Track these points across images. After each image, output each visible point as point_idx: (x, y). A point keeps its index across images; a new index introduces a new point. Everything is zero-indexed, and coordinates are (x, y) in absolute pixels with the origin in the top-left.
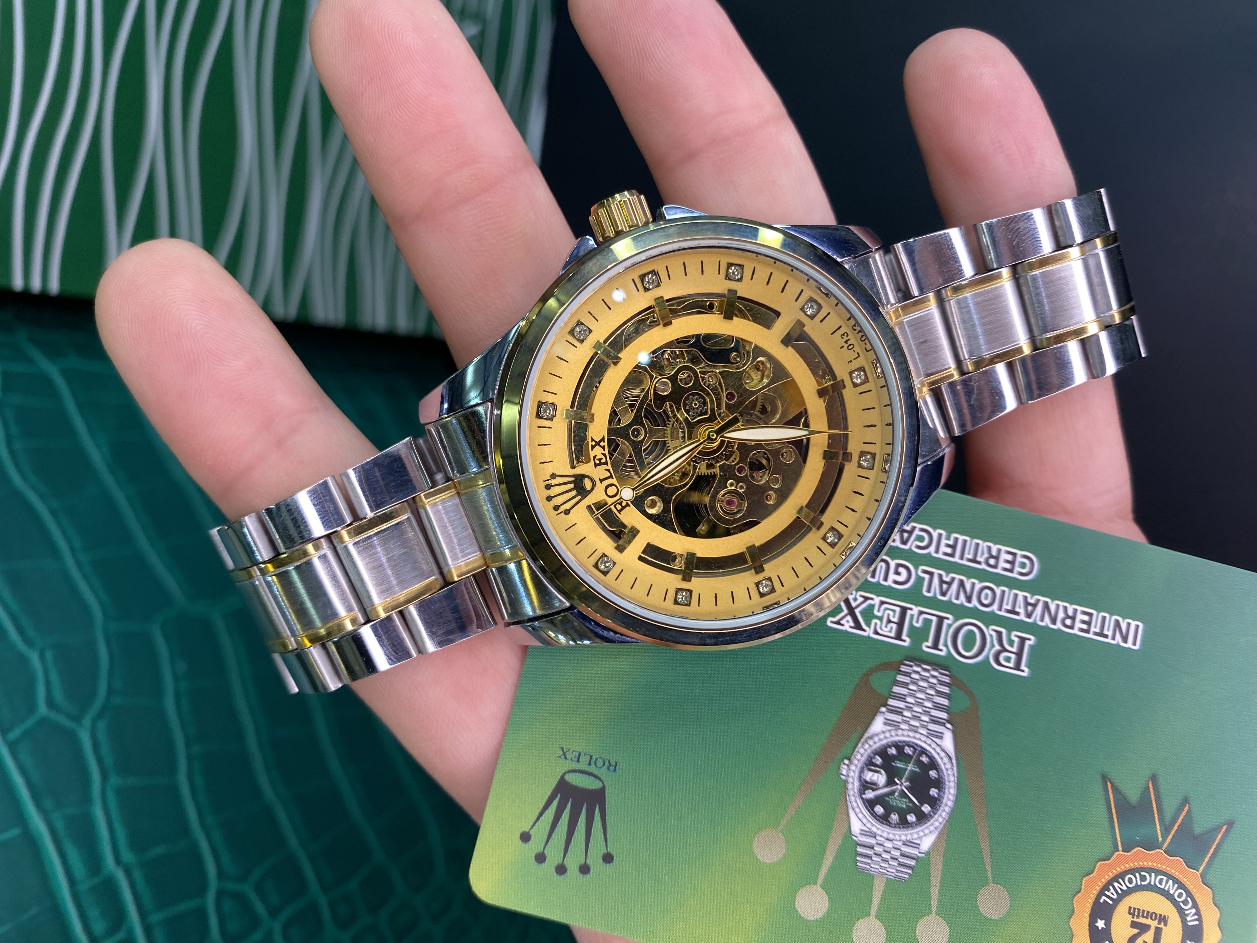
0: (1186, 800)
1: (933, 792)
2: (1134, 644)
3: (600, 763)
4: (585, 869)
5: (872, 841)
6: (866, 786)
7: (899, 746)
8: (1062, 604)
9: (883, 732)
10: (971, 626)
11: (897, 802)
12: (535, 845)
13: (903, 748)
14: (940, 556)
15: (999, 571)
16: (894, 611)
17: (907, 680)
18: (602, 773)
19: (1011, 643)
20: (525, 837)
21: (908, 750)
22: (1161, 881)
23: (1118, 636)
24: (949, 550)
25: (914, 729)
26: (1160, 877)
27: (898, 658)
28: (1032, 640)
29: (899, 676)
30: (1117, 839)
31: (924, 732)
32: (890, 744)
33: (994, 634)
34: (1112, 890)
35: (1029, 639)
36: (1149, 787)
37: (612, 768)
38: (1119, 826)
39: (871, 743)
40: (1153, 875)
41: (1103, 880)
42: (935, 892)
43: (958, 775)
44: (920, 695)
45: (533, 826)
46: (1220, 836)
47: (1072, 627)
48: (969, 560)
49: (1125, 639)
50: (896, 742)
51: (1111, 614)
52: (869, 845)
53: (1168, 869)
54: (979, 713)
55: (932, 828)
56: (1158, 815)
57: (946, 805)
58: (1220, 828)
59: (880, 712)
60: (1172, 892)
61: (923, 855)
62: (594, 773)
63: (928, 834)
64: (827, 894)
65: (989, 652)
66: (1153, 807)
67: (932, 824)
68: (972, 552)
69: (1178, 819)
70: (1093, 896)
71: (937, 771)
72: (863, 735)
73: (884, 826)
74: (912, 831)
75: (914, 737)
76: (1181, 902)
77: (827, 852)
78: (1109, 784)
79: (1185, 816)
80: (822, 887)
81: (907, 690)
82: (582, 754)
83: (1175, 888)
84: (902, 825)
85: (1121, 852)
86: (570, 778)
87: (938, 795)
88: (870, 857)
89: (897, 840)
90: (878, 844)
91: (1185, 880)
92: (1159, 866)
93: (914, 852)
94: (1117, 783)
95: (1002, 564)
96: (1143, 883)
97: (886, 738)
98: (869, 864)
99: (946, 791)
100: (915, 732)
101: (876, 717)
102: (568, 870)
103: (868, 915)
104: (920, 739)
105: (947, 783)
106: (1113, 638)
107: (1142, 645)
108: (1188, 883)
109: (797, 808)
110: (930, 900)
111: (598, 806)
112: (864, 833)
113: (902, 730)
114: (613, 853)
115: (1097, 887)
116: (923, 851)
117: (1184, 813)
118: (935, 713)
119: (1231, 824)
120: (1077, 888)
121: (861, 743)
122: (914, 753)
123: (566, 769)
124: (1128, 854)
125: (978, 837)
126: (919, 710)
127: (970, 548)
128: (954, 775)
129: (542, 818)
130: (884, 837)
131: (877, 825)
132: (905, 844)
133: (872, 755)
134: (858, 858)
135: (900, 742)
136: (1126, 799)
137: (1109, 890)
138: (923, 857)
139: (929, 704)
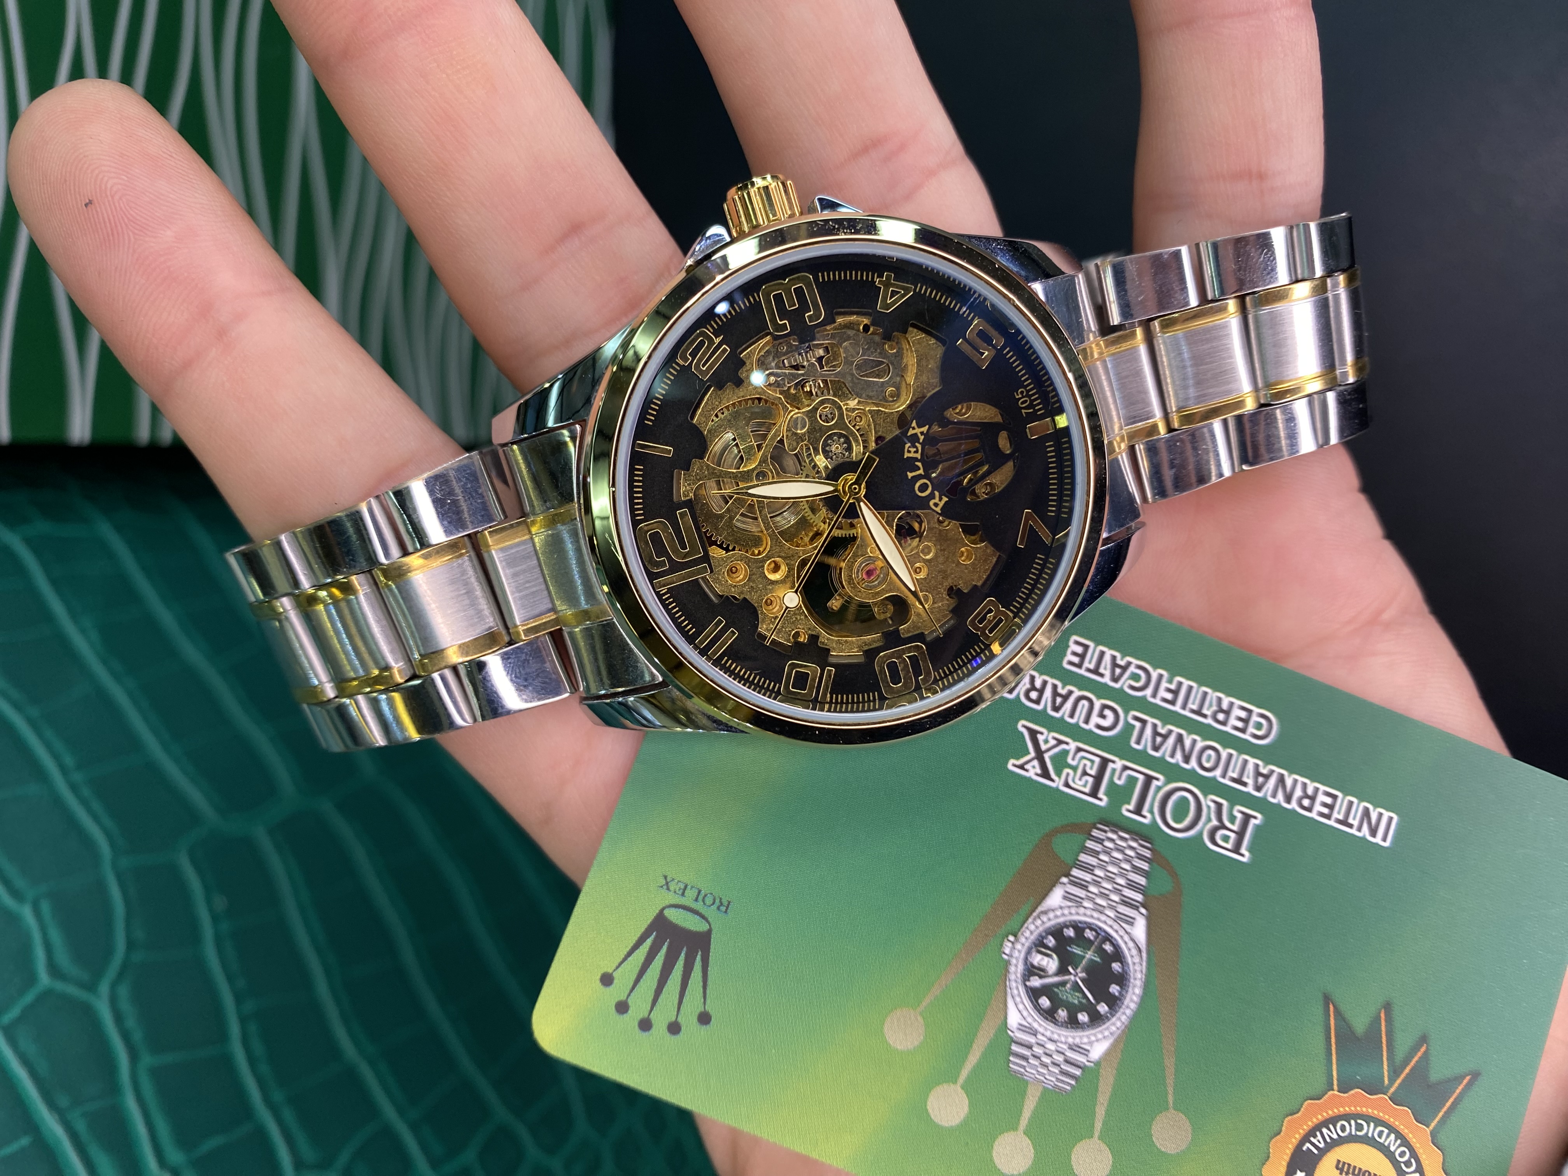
0: (1424, 1039)
1: (1114, 989)
2: (1384, 839)
3: (709, 901)
4: (674, 1028)
5: (1032, 1040)
6: (1032, 971)
7: (1079, 928)
8: (1301, 779)
9: (1061, 908)
10: (1186, 792)
11: (1066, 994)
12: (618, 991)
13: (1083, 930)
14: (1157, 701)
15: (1228, 729)
16: (1092, 762)
17: (1098, 847)
18: (711, 912)
19: (1232, 819)
20: (607, 980)
21: (1089, 934)
22: (1380, 1134)
23: (1365, 827)
24: (1169, 696)
25: (1100, 909)
26: (1380, 1128)
27: (1091, 820)
28: (1258, 819)
29: (1089, 842)
30: (1332, 1075)
31: (1111, 914)
32: (1068, 923)
33: (1212, 805)
34: (1319, 1137)
35: (1255, 818)
36: (1380, 1017)
37: (723, 909)
38: (1337, 1060)
39: (1044, 918)
40: (1372, 1125)
41: (1310, 1123)
42: (1100, 1112)
43: (1146, 972)
44: (1111, 868)
45: (617, 968)
46: (1460, 1088)
47: (1309, 809)
48: (1193, 711)
49: (1373, 833)
50: (1075, 921)
51: (1361, 800)
52: (1027, 1043)
53: (1392, 1120)
54: (1182, 899)
55: (1106, 1033)
56: (1387, 1052)
57: (1128, 1007)
58: (1464, 1077)
59: (1060, 883)
60: (1392, 1149)
61: (1092, 1064)
62: (701, 911)
63: (1101, 1039)
64: (967, 1096)
65: (1204, 827)
66: (1382, 1042)
67: (1107, 1028)
68: (1198, 701)
69: (1411, 1061)
70: (1295, 1141)
71: (1122, 963)
72: (1036, 908)
73: (1048, 1022)
74: (1081, 1034)
75: (1099, 919)
76: (1403, 1163)
77: (975, 1046)
78: (1331, 1006)
79: (1420, 1058)
80: (962, 1088)
81: (1096, 860)
82: (689, 887)
83: (1397, 1144)
84: (1070, 1024)
85: (1336, 1092)
86: (671, 914)
87: (1120, 993)
88: (1025, 1058)
89: (1062, 1042)
90: (1038, 1044)
91: (1411, 1135)
92: (1381, 1114)
93: (1081, 1059)
94: (1343, 1007)
95: (1233, 722)
96: (1358, 1133)
97: (1063, 915)
98: (1024, 1067)
99: (1130, 990)
100: (1101, 913)
101: (1054, 889)
102: (654, 1027)
103: (1015, 1129)
104: (1105, 923)
105: (1132, 980)
106: (1359, 829)
107: (1392, 842)
108: (1414, 1140)
109: (944, 987)
110: (1094, 1120)
111: (700, 953)
112: (1022, 1028)
113: (1085, 908)
114: (712, 1013)
115: (1301, 1131)
116: (1092, 1060)
117: (1419, 1054)
118: (1128, 893)
119: (1476, 1075)
120: (1276, 1129)
121: (1032, 917)
122: (1096, 938)
123: (667, 903)
124: (1346, 1095)
125: (1162, 1052)
126: (1109, 886)
127: (1196, 697)
128: (1142, 972)
129: (630, 959)
130: (1046, 1037)
131: (1040, 1021)
132: (1071, 1048)
133: (1044, 934)
134: (1011, 1058)
135: (1080, 922)
136: (1350, 1028)
137: (1315, 1136)
138: (1091, 1067)
139: (1122, 881)
